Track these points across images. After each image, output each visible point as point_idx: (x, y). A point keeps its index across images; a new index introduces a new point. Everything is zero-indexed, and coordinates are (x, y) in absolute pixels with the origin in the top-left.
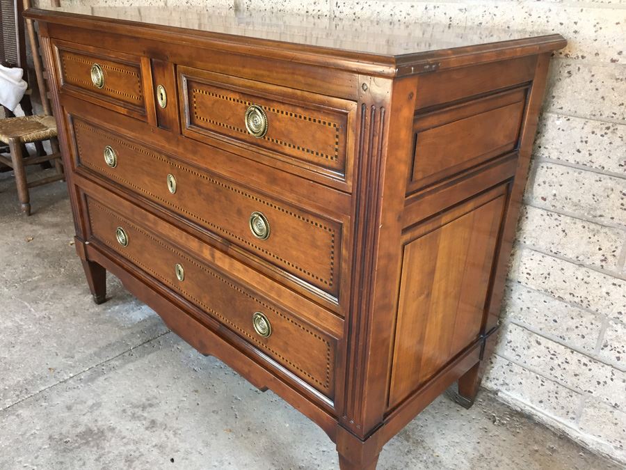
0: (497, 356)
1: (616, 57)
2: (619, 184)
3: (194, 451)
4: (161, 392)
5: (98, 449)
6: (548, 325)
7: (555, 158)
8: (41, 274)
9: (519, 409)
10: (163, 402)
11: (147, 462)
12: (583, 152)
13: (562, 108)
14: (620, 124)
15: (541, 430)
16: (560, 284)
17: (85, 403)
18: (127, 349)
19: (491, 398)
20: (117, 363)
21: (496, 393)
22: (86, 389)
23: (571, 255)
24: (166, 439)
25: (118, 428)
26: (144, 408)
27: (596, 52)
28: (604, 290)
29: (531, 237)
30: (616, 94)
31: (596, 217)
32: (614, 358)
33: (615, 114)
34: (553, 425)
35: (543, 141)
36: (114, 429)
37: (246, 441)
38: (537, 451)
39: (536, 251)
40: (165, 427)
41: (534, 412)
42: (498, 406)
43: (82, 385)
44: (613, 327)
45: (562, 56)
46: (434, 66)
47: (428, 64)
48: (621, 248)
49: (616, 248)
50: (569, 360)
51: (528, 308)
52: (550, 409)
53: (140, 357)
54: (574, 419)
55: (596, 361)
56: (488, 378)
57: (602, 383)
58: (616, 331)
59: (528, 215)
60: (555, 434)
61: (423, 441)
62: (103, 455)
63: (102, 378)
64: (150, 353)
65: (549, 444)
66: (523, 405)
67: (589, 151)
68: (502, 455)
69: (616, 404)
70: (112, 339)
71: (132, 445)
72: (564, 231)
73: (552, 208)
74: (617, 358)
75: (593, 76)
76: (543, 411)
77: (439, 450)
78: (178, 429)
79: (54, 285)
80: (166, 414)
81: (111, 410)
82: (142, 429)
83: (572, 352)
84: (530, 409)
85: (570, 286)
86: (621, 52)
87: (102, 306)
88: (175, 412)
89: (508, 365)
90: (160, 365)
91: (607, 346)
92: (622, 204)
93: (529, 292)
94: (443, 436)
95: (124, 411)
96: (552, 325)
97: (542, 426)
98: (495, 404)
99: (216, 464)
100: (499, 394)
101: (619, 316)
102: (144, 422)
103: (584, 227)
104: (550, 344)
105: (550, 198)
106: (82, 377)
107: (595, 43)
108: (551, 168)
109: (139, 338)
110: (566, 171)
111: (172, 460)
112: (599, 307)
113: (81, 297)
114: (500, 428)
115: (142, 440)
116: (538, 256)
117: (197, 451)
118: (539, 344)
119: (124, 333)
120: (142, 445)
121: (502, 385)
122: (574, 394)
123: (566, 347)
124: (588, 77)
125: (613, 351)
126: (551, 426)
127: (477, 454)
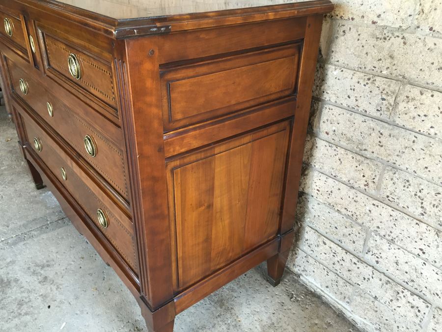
0: (299, 250)
1: (376, 19)
2: (378, 125)
3: (66, 302)
4: (58, 256)
5: (3, 294)
6: (332, 230)
7: (333, 101)
8: (7, 165)
9: (313, 290)
10: (57, 264)
11: (32, 307)
12: (352, 98)
13: (338, 61)
14: (378, 76)
15: (325, 308)
16: (339, 201)
17: (5, 260)
18: (46, 223)
19: (295, 279)
20: (36, 233)
21: (299, 276)
22: (10, 250)
23: (345, 179)
24: (50, 291)
25: (21, 280)
26: (43, 267)
27: (362, 14)
28: (368, 208)
29: (319, 162)
30: (376, 51)
31: (361, 150)
32: (374, 261)
33: (375, 67)
34: (335, 306)
35: (325, 87)
36: (18, 280)
37: (104, 298)
38: (316, 324)
39: (322, 173)
40: (53, 282)
41: (323, 294)
42: (298, 286)
43: (8, 247)
44: (374, 237)
45: (338, 17)
46: (162, 29)
47: (156, 27)
48: (379, 176)
49: (375, 176)
50: (344, 258)
51: (319, 216)
52: (333, 293)
53: (53, 230)
54: (348, 303)
55: (363, 262)
56: (294, 265)
57: (367, 279)
58: (376, 241)
59: (317, 145)
60: (335, 312)
61: (232, 308)
62: (5, 298)
63: (23, 243)
64: (60, 227)
65: (328, 320)
66: (316, 288)
67: (356, 97)
68: (288, 325)
69: (376, 297)
70: (39, 215)
71: (26, 293)
72: (340, 160)
73: (333, 141)
74: (376, 261)
75: (359, 35)
76: (328, 293)
77: (241, 317)
78: (61, 285)
79: (13, 174)
80: (56, 273)
81: (20, 266)
82: (37, 282)
83: (346, 253)
84: (320, 291)
85: (345, 203)
86: (380, 15)
87: (40, 191)
88: (63, 272)
89: (306, 257)
90: (64, 237)
91: (369, 252)
92: (380, 142)
93: (319, 204)
94: (248, 306)
95: (29, 268)
96: (334, 231)
97: (327, 305)
98: (297, 284)
99: (78, 312)
100: (301, 277)
101: (378, 230)
102: (39, 277)
103: (353, 158)
104: (332, 245)
105: (331, 133)
106: (9, 241)
107: (362, 7)
108: (332, 109)
109: (57, 216)
110: (342, 112)
111: (49, 307)
112: (364, 221)
113: (28, 183)
114: (294, 303)
115: (34, 290)
116: (324, 178)
117: (68, 302)
118: (325, 244)
119: (48, 212)
120: (33, 294)
121: (303, 271)
122: (348, 284)
123: (343, 249)
124: (356, 36)
125: (373, 256)
126: (333, 306)
127: (269, 322)
